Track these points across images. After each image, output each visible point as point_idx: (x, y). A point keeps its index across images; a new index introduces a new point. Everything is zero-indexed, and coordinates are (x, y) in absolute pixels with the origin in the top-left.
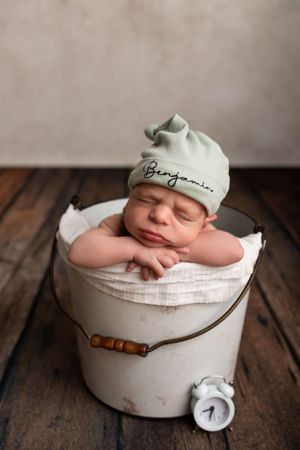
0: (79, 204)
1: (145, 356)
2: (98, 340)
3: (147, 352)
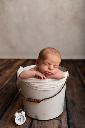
0: (23, 66)
1: (40, 103)
2: (28, 99)
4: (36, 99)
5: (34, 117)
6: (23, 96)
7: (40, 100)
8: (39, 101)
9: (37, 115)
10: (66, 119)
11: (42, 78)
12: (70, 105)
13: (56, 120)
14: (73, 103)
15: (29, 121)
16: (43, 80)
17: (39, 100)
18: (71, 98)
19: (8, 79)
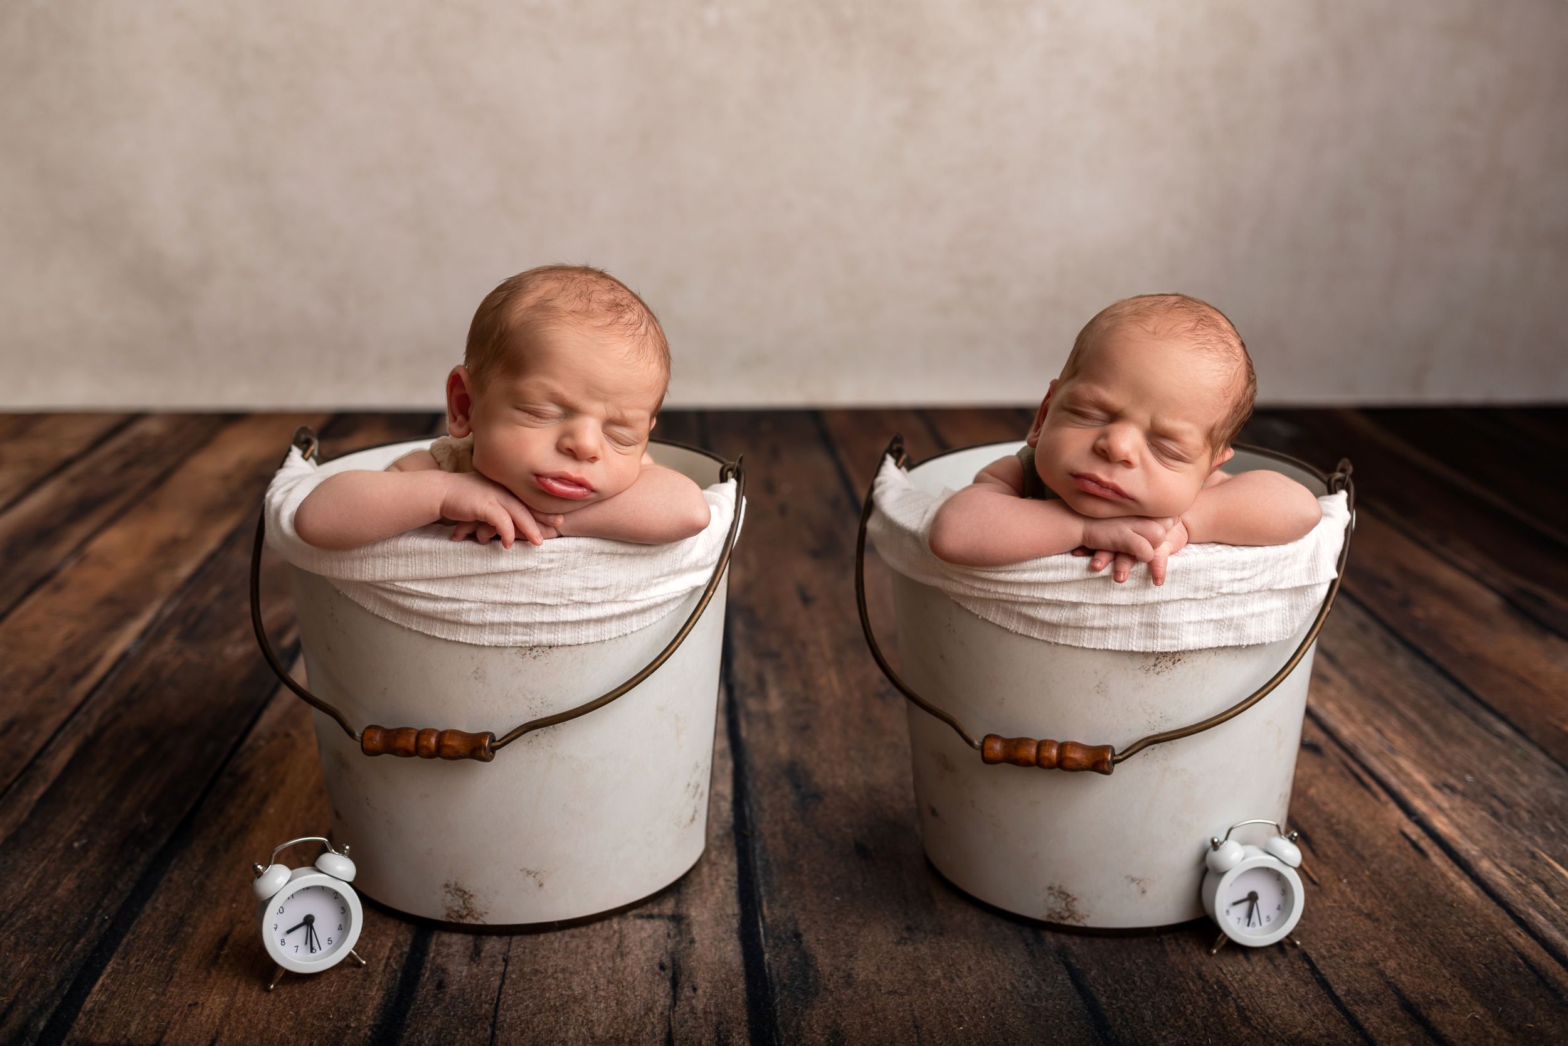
0: (314, 447)
1: (487, 759)
2: (377, 737)
3: (493, 750)
4: (455, 733)
5: (434, 907)
6: (336, 716)
7: (491, 735)
8: (480, 748)
9: (469, 885)
11: (509, 532)
12: (770, 802)
13: (639, 922)
14: (797, 786)
15: (397, 944)
16: (515, 547)
17: (484, 735)
18: (783, 750)
19: (132, 614)
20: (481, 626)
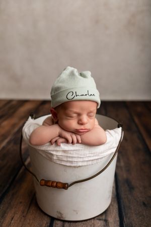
0: (34, 116)
1: (67, 189)
2: (43, 182)
3: (68, 187)
4: (60, 183)
6: (35, 176)
7: (67, 184)
8: (65, 186)
9: (62, 212)
10: (118, 219)
12: (124, 189)
13: (98, 221)
14: (128, 185)
15: (47, 223)
17: (65, 184)
18: (125, 176)
20: (67, 161)
